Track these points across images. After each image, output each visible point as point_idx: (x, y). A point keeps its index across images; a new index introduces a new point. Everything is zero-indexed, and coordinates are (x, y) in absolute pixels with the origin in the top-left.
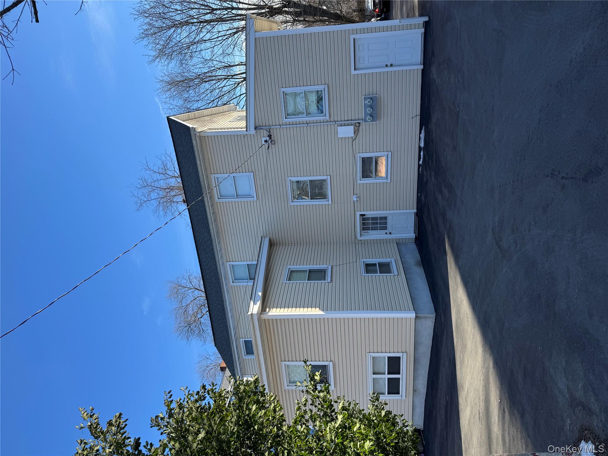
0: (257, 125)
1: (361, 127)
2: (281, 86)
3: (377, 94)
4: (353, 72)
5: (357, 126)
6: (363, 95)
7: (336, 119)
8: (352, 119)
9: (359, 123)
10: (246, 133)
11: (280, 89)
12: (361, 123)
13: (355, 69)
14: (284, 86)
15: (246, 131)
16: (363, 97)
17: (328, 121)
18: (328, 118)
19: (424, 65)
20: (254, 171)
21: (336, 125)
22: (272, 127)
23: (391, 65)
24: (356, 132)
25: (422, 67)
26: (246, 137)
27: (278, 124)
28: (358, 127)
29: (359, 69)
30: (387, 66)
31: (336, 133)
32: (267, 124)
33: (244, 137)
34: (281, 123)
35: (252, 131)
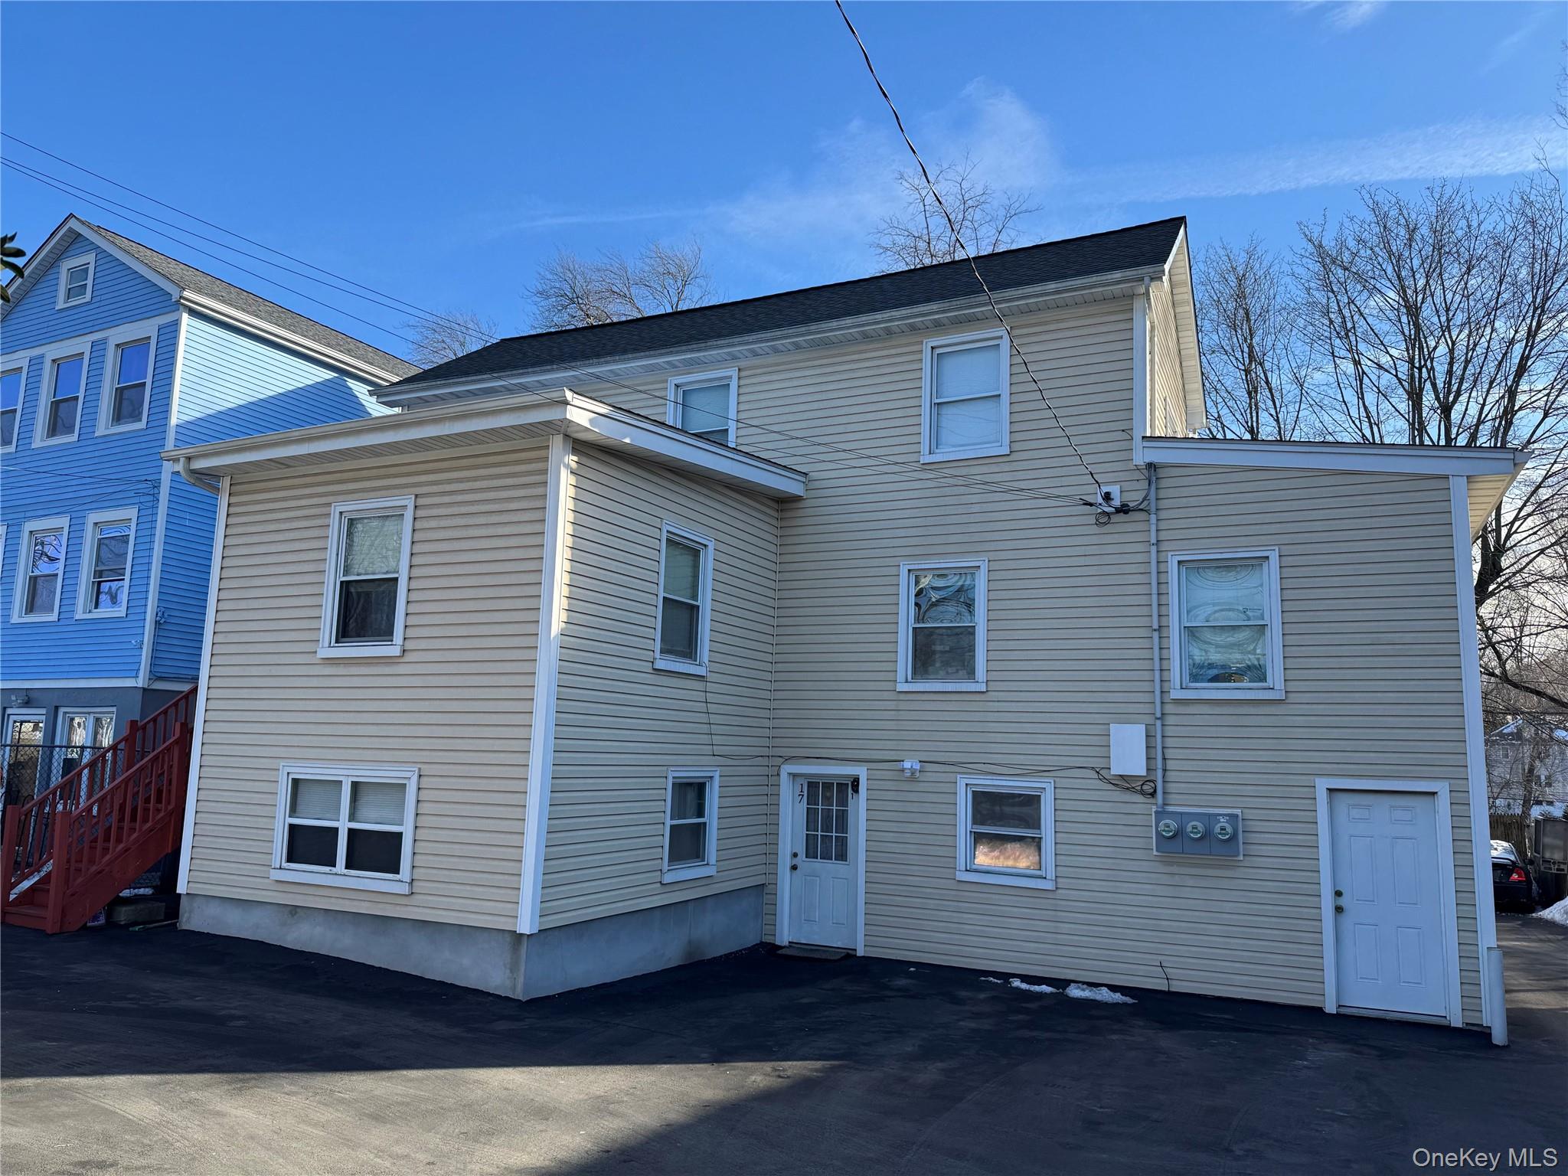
0: (1162, 473)
1: (1140, 798)
2: (1286, 550)
3: (1247, 858)
4: (1322, 785)
5: (1145, 787)
6: (1245, 811)
7: (1170, 720)
8: (1168, 773)
9: (1153, 794)
10: (1137, 437)
11: (1277, 548)
12: (1152, 800)
13: (1330, 790)
14: (1287, 561)
15: (1143, 437)
16: (1238, 811)
17: (1166, 696)
18: (1176, 694)
19: (1338, 1016)
20: (1013, 457)
21: (1149, 720)
22: (1153, 517)
23: (1339, 910)
24: (1125, 783)
25: (1331, 1008)
26: (1125, 436)
27: (1163, 535)
28: (1139, 788)
29: (1330, 803)
30: (1338, 894)
31: (1126, 718)
32: (1163, 504)
33: (1123, 431)
34: (1164, 546)
35: (1142, 456)
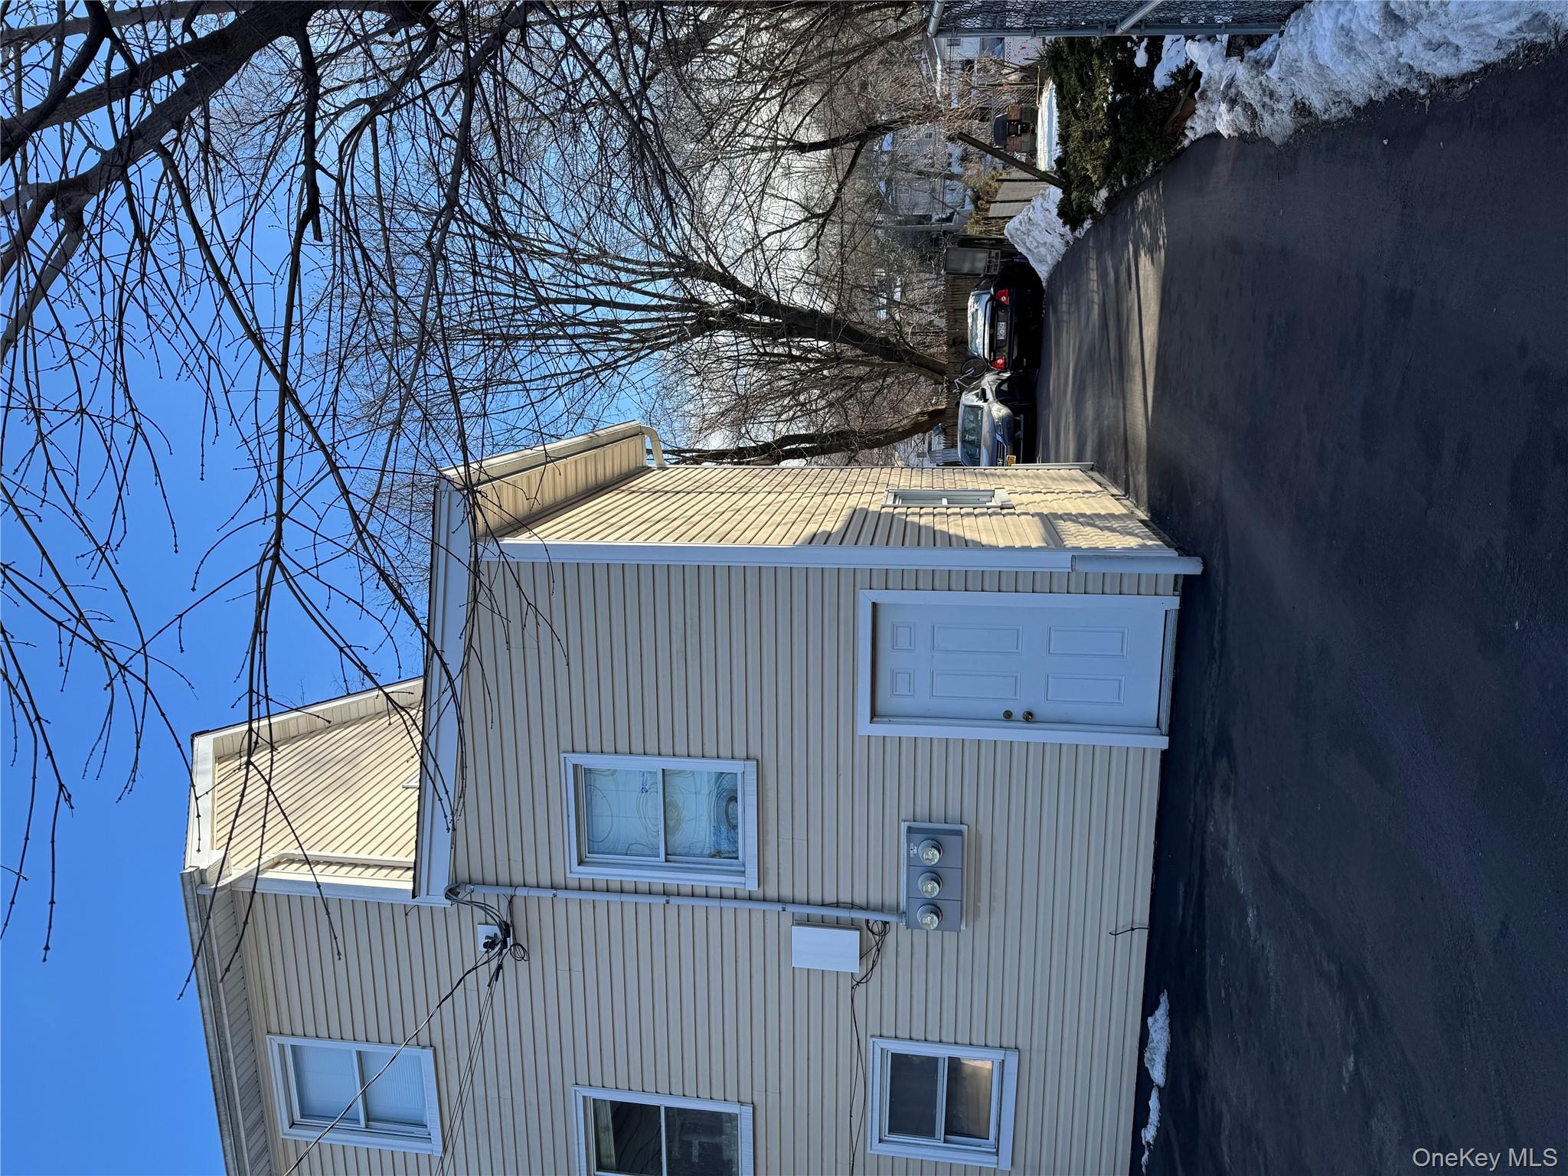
0: (463, 875)
1: (890, 938)
2: (566, 744)
3: (965, 820)
4: (866, 727)
5: (875, 929)
6: (903, 816)
7: (787, 892)
8: (857, 901)
9: (885, 923)
10: (412, 902)
11: (562, 756)
12: (893, 926)
13: (874, 715)
14: (580, 745)
15: (414, 897)
16: (904, 826)
17: (754, 895)
18: (752, 886)
19: (1172, 733)
20: (437, 1041)
21: (787, 919)
22: (521, 892)
23: (1029, 717)
24: (871, 952)
25: (1163, 743)
26: (413, 917)
27: (545, 880)
28: (877, 938)
29: (892, 717)
30: (1008, 715)
31: (784, 947)
32: (504, 878)
33: (406, 914)
34: (559, 880)
35: (438, 899)
